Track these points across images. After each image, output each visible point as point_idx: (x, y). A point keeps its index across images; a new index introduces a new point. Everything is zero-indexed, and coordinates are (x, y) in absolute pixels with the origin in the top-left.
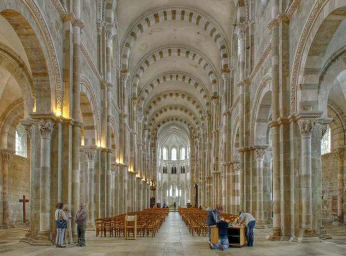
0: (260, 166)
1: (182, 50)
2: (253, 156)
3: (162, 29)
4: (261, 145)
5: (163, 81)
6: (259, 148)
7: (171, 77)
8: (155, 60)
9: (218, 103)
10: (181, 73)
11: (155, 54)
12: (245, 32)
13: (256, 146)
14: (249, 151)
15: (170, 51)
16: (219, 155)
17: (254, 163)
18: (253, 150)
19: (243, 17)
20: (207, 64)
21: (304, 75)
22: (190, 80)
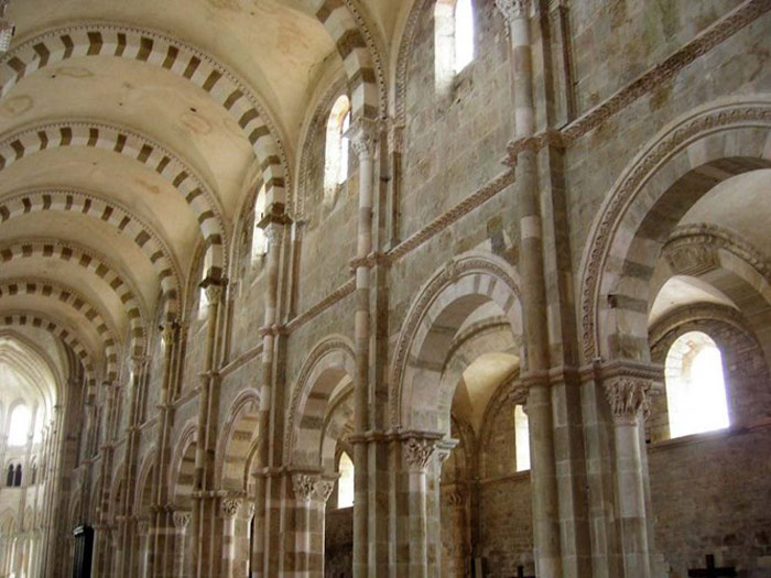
0: (419, 487)
1: (130, 139)
2: (399, 459)
3: (91, 75)
4: (426, 430)
5: (41, 206)
6: (420, 437)
7: (70, 200)
8: (43, 146)
9: (223, 297)
10: (103, 196)
11: (48, 131)
12: (375, 141)
13: (414, 432)
14: (387, 443)
15: (94, 134)
16: (218, 443)
17: (402, 479)
18: (400, 440)
19: (373, 108)
20: (198, 192)
21: (622, 276)
22: (126, 220)
